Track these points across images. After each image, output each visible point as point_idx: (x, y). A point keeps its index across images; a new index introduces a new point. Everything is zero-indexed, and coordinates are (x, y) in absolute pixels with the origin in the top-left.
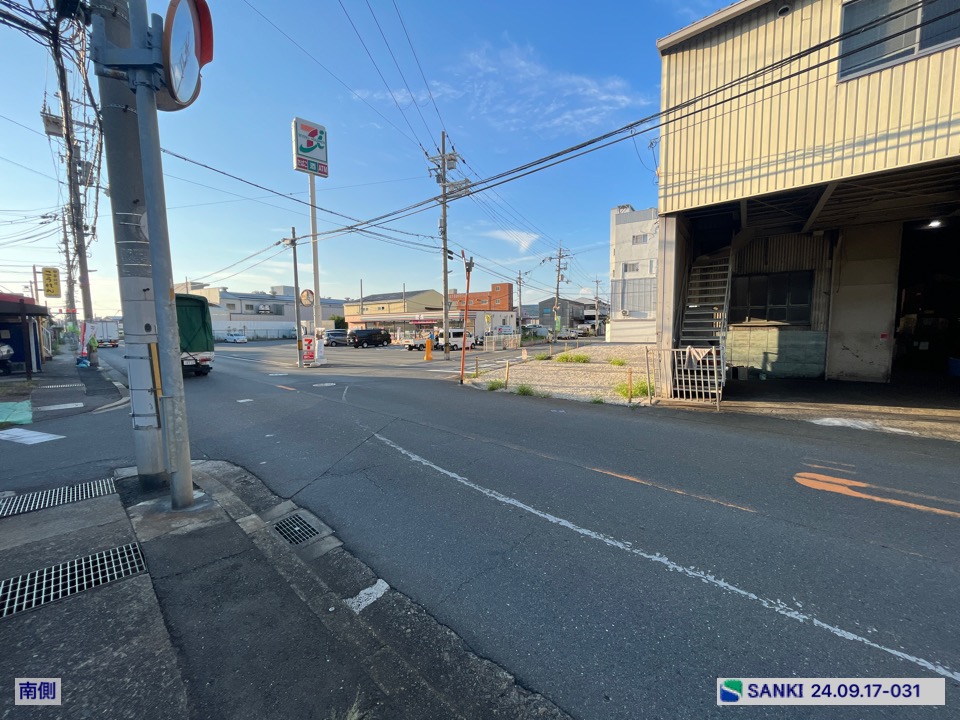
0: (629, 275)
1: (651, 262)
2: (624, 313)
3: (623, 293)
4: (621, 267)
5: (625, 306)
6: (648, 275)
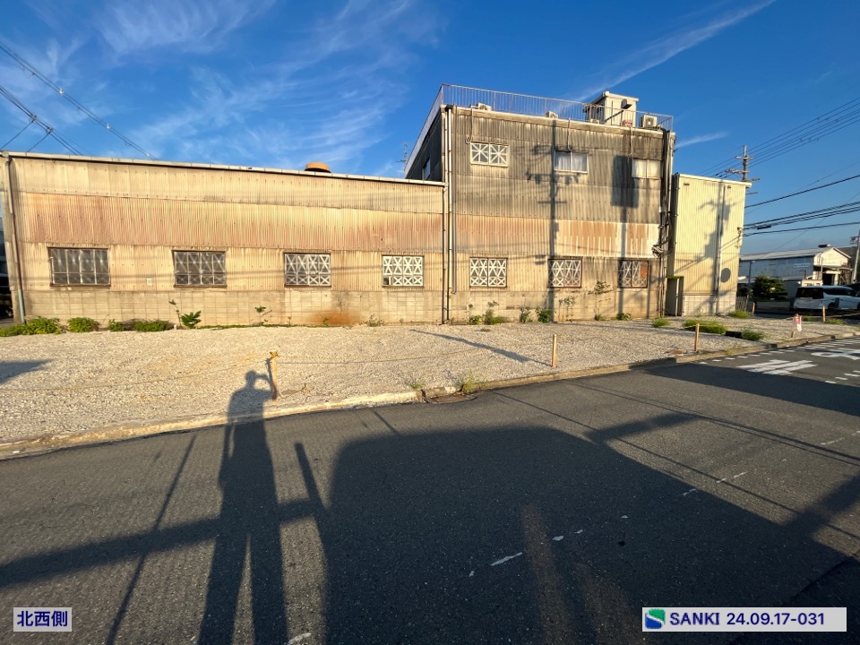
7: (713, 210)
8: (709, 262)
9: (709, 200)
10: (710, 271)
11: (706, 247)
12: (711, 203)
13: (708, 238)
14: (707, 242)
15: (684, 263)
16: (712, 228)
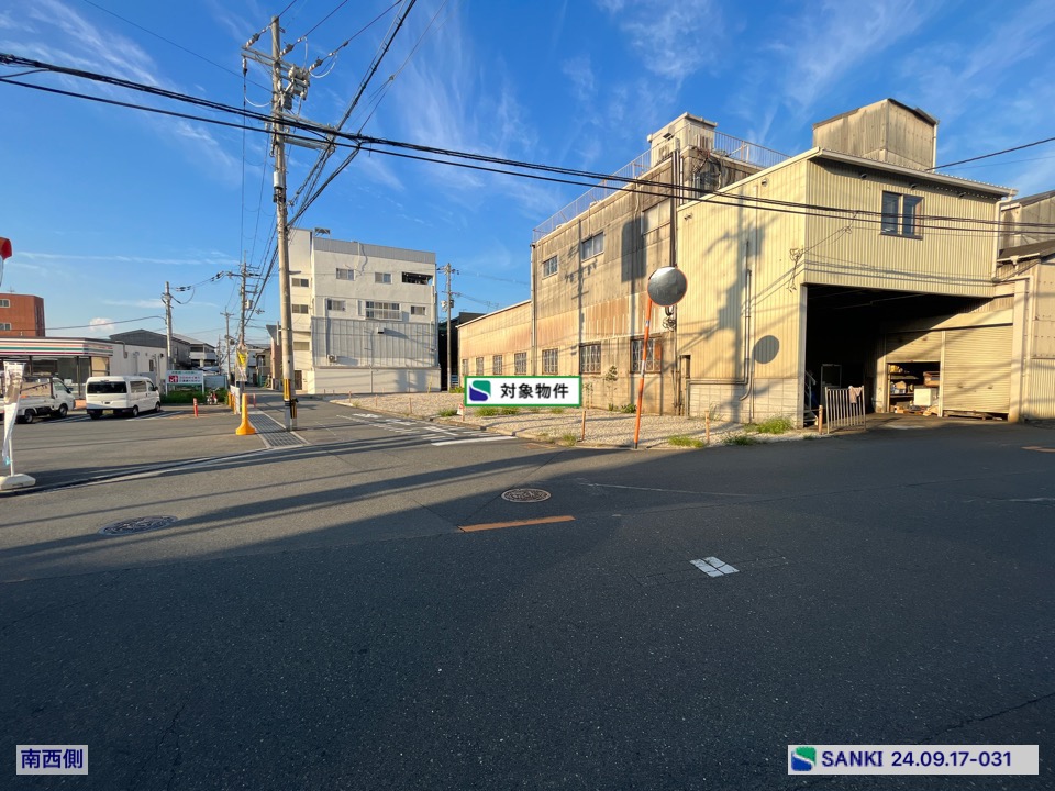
0: (333, 314)
1: (359, 302)
2: (332, 359)
3: (328, 334)
4: (324, 303)
5: (331, 350)
6: (356, 317)
9: (721, 234)
10: (730, 353)
11: (721, 312)
12: (726, 236)
13: (724, 297)
14: (722, 303)
15: (689, 339)
16: (730, 278)
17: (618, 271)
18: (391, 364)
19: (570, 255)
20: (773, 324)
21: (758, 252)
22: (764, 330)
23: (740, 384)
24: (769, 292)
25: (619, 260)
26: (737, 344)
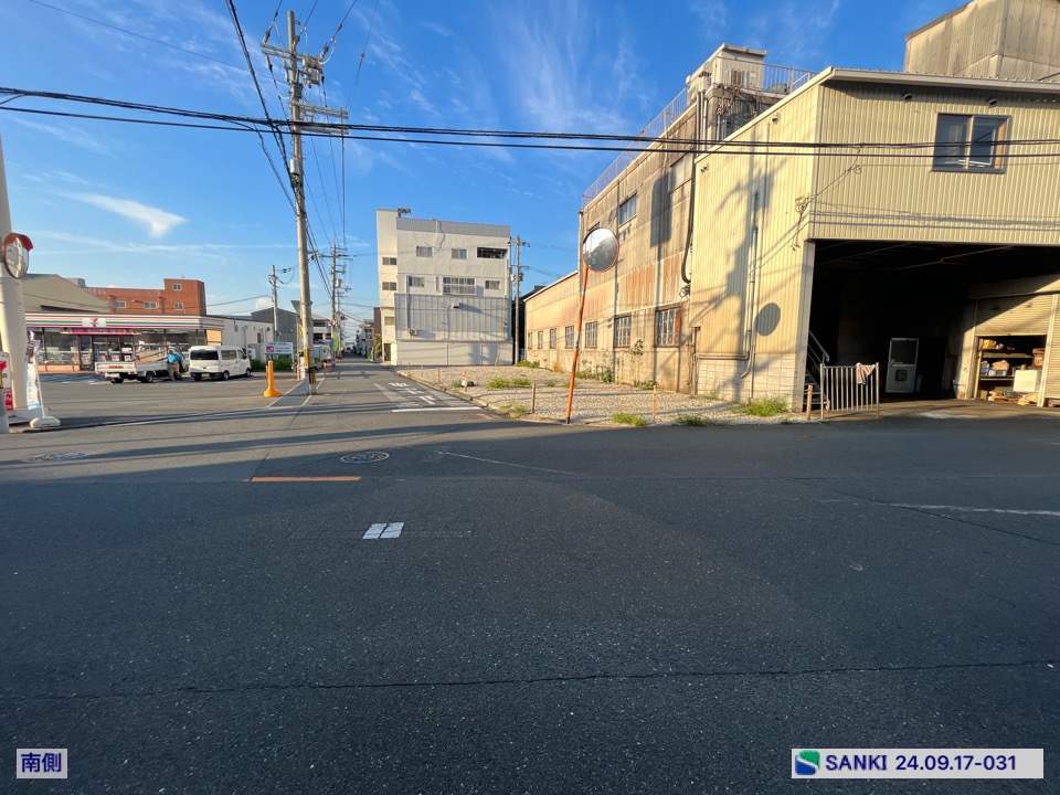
0: (414, 290)
1: (437, 278)
2: (412, 333)
3: (409, 309)
4: (405, 281)
5: (412, 325)
6: (434, 293)
7: (740, 201)
8: (733, 304)
9: (733, 185)
10: (734, 324)
11: (730, 276)
12: (738, 188)
13: (732, 259)
14: (731, 266)
15: (701, 309)
16: (738, 239)
17: (648, 235)
18: (465, 338)
19: (610, 220)
20: (776, 290)
21: (766, 204)
22: (768, 296)
23: (742, 358)
24: (774, 251)
25: (649, 224)
26: (742, 313)
